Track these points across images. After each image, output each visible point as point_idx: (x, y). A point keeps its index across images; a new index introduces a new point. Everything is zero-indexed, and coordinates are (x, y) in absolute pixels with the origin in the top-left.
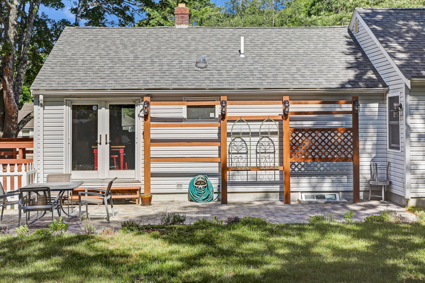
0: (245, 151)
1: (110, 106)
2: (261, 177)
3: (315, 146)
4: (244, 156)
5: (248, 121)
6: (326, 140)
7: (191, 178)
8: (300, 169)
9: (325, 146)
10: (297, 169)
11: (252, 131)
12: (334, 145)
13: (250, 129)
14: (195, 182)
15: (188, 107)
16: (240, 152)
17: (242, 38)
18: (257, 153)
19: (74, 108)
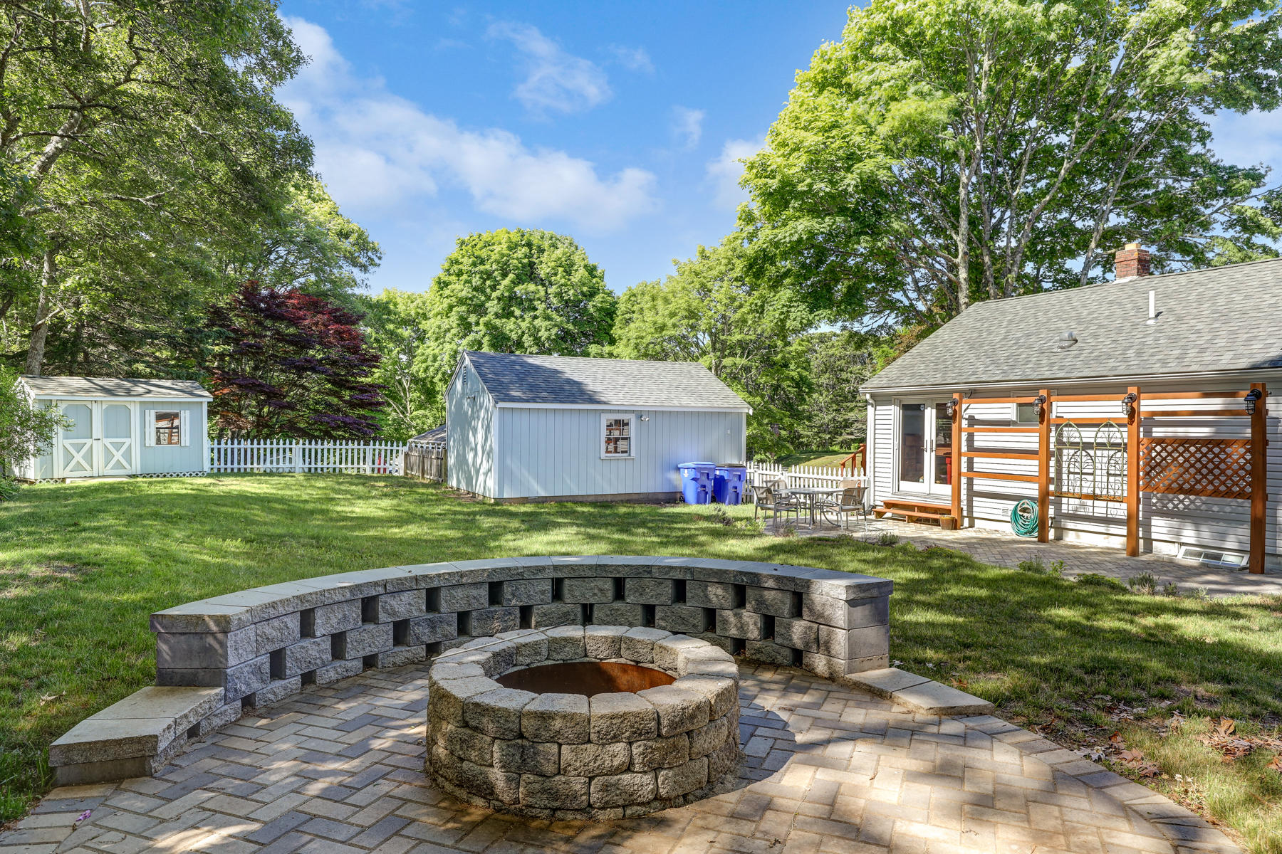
0: (1091, 471)
1: (937, 405)
2: (1114, 512)
3: (1196, 468)
4: (1090, 478)
5: (1079, 425)
6: (1204, 459)
7: (1016, 503)
8: (1176, 506)
9: (1201, 468)
10: (1181, 506)
11: (1084, 440)
12: (1218, 468)
13: (1081, 437)
14: (1019, 509)
15: (1020, 405)
16: (1084, 471)
17: (1152, 294)
18: (1109, 475)
19: (905, 408)
